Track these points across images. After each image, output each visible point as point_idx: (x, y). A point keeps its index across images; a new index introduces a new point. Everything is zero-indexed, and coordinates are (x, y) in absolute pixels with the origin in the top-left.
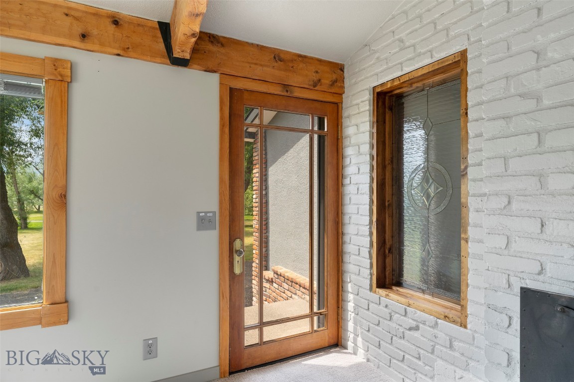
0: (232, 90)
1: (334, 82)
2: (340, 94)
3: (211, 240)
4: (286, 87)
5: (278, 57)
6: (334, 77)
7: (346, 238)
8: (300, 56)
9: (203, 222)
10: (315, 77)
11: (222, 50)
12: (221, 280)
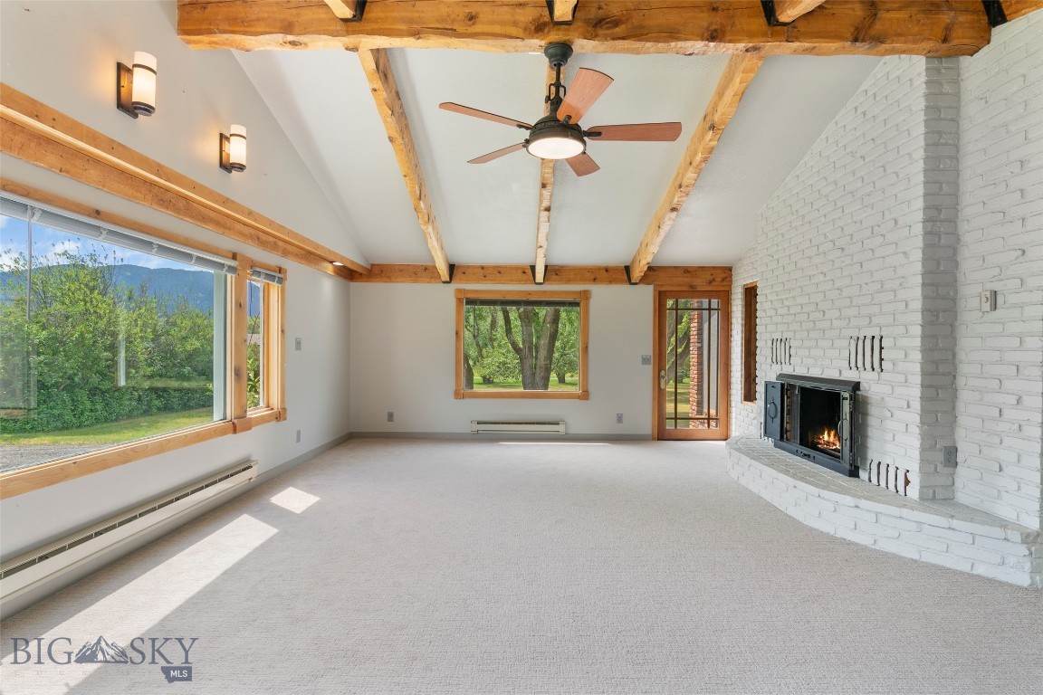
0: (660, 292)
1: (723, 280)
2: (730, 286)
3: (649, 370)
4: (692, 287)
5: (687, 270)
6: (724, 275)
7: (732, 374)
8: (700, 267)
9: (645, 361)
10: (710, 278)
11: (655, 273)
12: (654, 390)
